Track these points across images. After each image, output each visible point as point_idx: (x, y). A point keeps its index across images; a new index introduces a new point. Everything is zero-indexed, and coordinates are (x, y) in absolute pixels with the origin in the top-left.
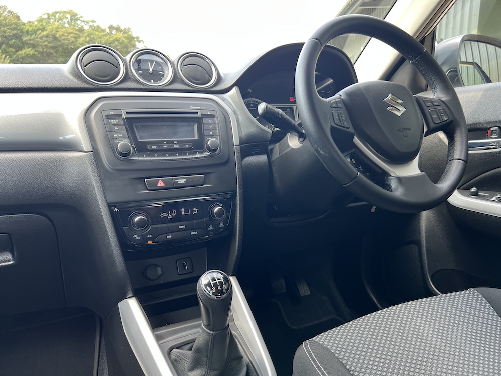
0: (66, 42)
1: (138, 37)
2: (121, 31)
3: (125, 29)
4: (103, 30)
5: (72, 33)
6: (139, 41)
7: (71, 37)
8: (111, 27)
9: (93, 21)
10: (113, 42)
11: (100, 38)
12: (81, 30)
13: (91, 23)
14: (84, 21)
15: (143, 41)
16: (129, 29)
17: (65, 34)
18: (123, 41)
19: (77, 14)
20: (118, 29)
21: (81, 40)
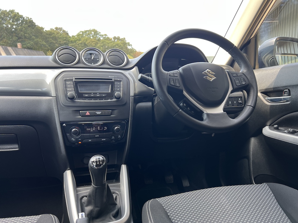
1: (129, 43)
2: (120, 40)
3: (122, 39)
4: (111, 40)
5: (94, 41)
6: (129, 45)
7: (94, 44)
8: (115, 38)
9: (106, 35)
10: (115, 46)
11: (108, 44)
12: (99, 40)
13: (104, 36)
14: (100, 35)
15: (131, 45)
16: (124, 38)
17: (91, 42)
18: (120, 45)
19: (97, 32)
20: (118, 39)
21: (98, 45)
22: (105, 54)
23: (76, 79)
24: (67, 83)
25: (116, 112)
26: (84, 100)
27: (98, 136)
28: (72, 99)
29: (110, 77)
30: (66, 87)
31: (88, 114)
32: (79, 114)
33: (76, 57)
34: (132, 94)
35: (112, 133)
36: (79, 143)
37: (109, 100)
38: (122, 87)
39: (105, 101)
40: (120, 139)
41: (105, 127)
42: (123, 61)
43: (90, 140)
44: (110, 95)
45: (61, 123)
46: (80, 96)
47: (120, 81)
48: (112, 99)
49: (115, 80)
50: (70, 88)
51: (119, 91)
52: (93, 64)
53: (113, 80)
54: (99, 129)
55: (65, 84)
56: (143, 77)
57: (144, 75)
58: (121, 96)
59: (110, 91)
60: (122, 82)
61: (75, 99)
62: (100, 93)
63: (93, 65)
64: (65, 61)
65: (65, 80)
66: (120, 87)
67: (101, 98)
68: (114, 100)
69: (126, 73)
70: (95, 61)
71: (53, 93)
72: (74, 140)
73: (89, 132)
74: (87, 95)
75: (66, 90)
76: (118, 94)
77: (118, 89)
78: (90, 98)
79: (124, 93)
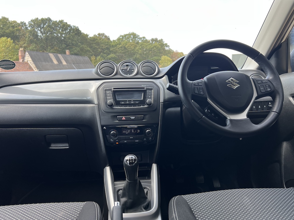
0: (130, 50)
1: (166, 44)
2: (158, 41)
3: (160, 40)
4: (149, 42)
5: (133, 45)
7: (133, 47)
8: (153, 40)
9: (144, 38)
10: (153, 48)
11: (147, 46)
12: (138, 43)
13: (142, 39)
14: (139, 38)
15: (169, 46)
16: (162, 40)
17: (130, 46)
18: (158, 47)
19: (136, 35)
20: (156, 40)
21: (137, 48)
22: (139, 65)
23: (114, 89)
24: (107, 92)
25: (147, 116)
26: (121, 106)
27: (132, 138)
28: (111, 106)
29: (142, 86)
30: (106, 96)
31: (124, 118)
32: (116, 119)
33: (114, 69)
34: (162, 100)
35: (144, 135)
36: (117, 143)
37: (142, 107)
38: (153, 94)
39: (139, 107)
40: (150, 141)
41: (138, 130)
42: (155, 71)
43: (125, 142)
44: (143, 102)
45: (102, 127)
46: (118, 103)
47: (151, 89)
48: (144, 105)
49: (147, 89)
50: (109, 96)
51: (151, 98)
52: (128, 74)
53: (145, 89)
54: (133, 132)
55: (106, 93)
56: (171, 86)
57: (171, 84)
58: (152, 102)
59: (142, 99)
60: (153, 90)
61: (114, 106)
62: (134, 101)
63: (128, 76)
64: (105, 73)
65: (106, 90)
66: (151, 95)
67: (134, 105)
68: (146, 106)
69: (157, 81)
70: (131, 72)
71: (96, 102)
72: (112, 141)
73: (125, 134)
74: (123, 103)
75: (106, 99)
76: (149, 101)
77: (150, 97)
78: (125, 105)
79: (154, 100)
